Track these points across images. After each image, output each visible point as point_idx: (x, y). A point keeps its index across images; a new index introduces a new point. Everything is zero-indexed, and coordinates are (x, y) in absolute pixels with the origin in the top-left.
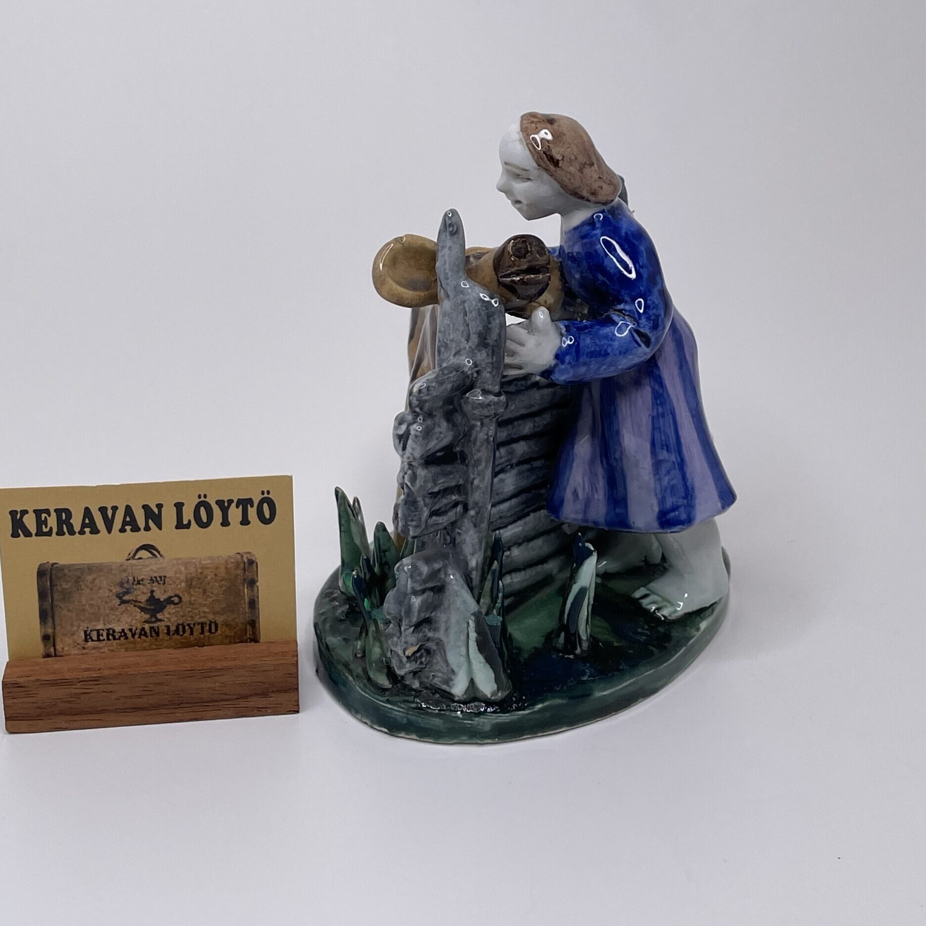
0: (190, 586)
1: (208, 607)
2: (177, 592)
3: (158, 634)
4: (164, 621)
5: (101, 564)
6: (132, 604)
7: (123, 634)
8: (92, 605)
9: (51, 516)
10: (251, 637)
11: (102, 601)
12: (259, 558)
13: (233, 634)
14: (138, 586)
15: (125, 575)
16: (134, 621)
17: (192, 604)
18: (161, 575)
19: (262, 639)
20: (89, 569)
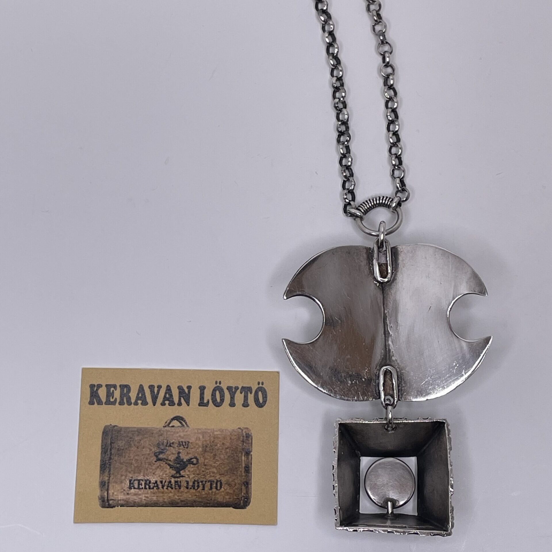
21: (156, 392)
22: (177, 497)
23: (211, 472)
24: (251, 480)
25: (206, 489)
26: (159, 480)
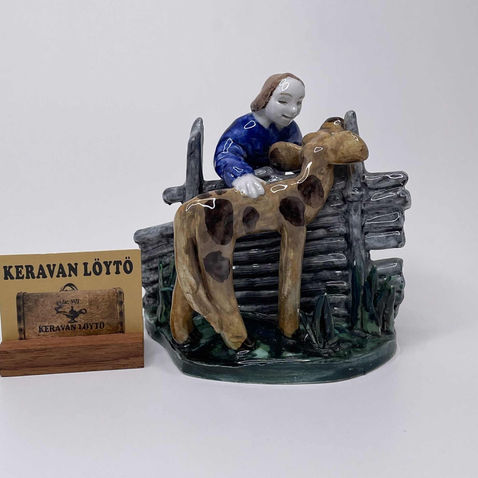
0: (90, 305)
1: (99, 315)
2: (84, 308)
3: (75, 328)
4: (78, 322)
5: (47, 293)
6: (62, 313)
7: (58, 328)
8: (43, 314)
9: (24, 269)
10: (120, 330)
11: (48, 311)
13: (111, 329)
14: (66, 304)
15: (59, 298)
16: (63, 322)
17: (92, 314)
19: (126, 332)
20: (42, 296)
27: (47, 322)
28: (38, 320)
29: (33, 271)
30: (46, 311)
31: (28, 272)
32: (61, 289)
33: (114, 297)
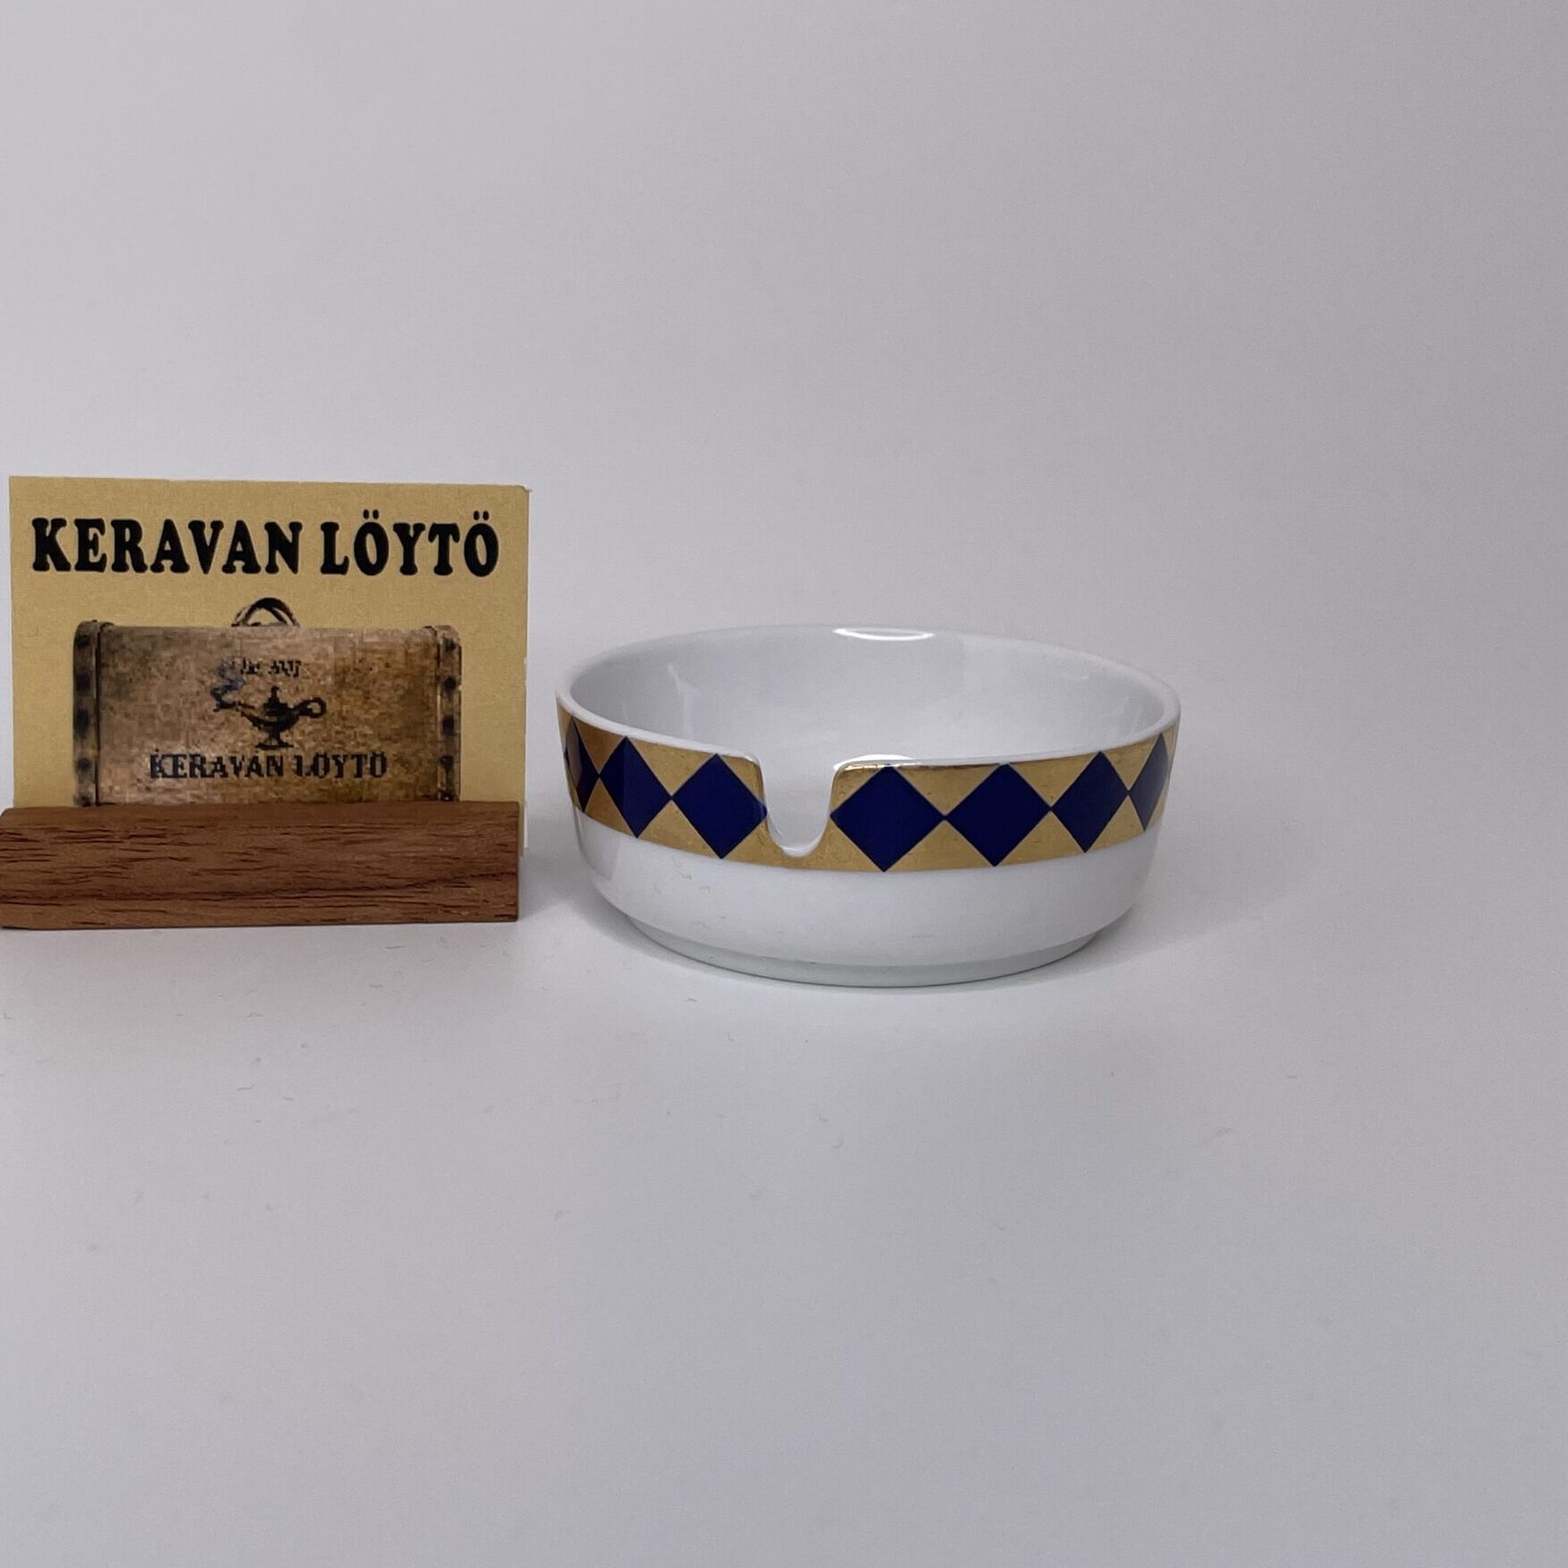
0: (341, 684)
1: (372, 726)
2: (319, 693)
3: (280, 771)
4: (292, 746)
5: (187, 631)
6: (237, 710)
7: (219, 767)
8: (167, 708)
9: (106, 535)
10: (444, 789)
11: (187, 700)
12: (464, 640)
13: (412, 781)
14: (251, 676)
15: (228, 653)
16: (240, 744)
17: (344, 719)
18: (294, 657)
19: (463, 795)
20: (167, 639)
21: (208, 538)
22: (274, 796)
23: (358, 734)
24: (460, 752)
25: (347, 775)
26: (225, 755)
27: (182, 742)
28: (150, 731)
29: (140, 545)
30: (181, 700)
31: (120, 546)
32: (238, 620)
33: (427, 662)
